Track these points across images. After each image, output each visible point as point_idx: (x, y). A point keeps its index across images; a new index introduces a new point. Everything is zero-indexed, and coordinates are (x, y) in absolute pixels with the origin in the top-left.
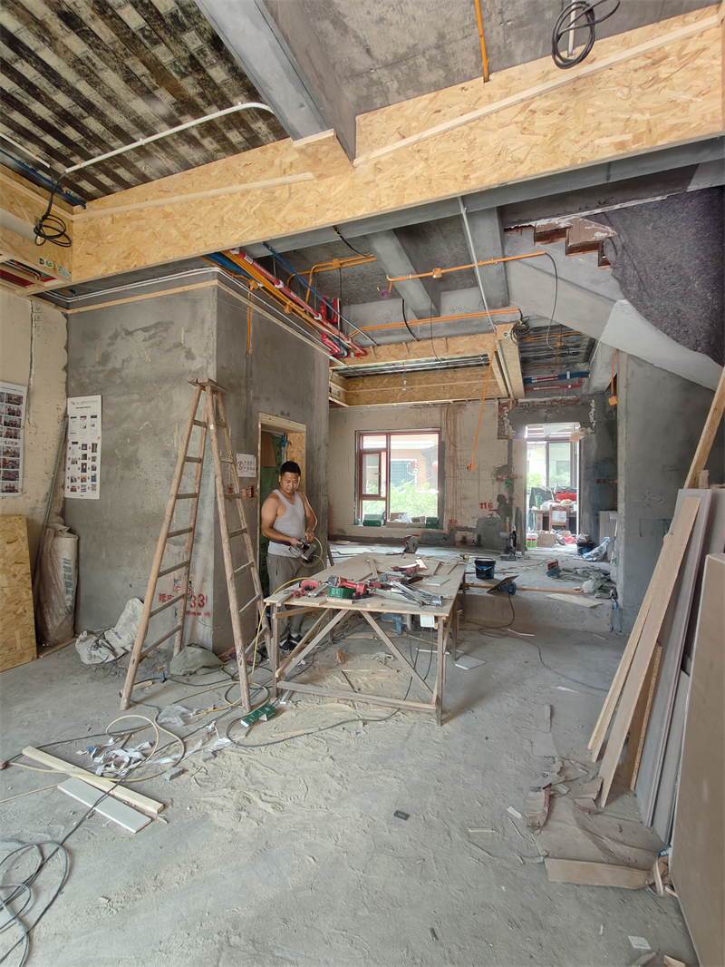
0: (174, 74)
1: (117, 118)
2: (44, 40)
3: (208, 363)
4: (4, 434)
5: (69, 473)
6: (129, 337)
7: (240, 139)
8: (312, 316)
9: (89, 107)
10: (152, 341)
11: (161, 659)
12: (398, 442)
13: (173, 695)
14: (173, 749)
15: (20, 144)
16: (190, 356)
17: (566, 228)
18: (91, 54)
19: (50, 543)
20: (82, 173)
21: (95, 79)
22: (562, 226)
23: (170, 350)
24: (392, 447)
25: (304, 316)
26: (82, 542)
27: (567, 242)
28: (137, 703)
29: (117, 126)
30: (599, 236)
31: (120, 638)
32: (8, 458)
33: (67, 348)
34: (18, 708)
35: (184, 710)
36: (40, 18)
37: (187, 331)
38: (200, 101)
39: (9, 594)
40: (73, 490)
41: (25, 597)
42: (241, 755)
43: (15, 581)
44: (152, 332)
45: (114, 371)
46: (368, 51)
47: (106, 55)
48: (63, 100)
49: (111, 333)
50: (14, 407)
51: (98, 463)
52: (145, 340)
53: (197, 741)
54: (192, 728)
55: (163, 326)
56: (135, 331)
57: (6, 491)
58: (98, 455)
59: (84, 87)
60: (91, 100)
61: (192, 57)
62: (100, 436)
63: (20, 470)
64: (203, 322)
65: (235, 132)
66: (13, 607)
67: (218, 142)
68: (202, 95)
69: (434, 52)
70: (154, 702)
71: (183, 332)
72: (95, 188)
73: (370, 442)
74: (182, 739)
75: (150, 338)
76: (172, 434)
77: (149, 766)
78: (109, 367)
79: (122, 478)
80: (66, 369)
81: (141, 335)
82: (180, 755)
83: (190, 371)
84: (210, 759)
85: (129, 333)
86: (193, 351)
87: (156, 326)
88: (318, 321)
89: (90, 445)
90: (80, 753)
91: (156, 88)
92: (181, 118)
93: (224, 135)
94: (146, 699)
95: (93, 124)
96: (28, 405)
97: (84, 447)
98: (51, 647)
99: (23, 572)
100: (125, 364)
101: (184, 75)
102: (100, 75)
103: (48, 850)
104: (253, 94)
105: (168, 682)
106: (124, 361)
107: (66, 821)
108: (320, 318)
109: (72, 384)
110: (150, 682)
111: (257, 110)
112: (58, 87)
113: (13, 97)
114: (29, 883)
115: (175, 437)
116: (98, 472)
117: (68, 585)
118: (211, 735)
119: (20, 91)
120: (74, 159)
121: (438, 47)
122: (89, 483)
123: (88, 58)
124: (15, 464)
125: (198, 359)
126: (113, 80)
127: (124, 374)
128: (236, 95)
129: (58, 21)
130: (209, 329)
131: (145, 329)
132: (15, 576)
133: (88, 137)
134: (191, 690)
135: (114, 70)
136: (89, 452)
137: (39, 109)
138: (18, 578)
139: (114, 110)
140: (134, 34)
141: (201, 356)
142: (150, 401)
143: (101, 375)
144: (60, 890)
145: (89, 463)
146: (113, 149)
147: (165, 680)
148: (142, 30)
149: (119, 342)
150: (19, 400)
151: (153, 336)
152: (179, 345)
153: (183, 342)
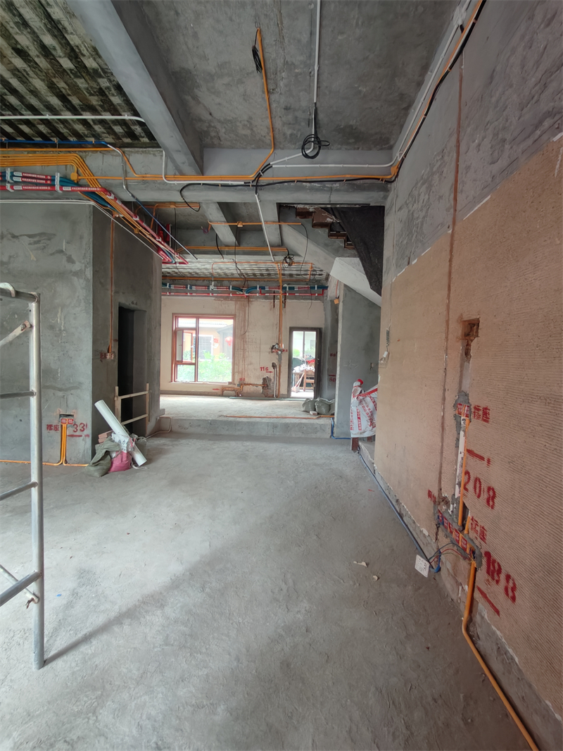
0: (85, 93)
1: (34, 101)
3: (85, 266)
6: (15, 240)
7: (122, 131)
8: (155, 238)
9: (14, 92)
10: (36, 245)
12: (204, 323)
16: (70, 260)
17: (312, 212)
18: (28, 69)
21: (25, 80)
22: (311, 210)
23: (53, 254)
24: (200, 326)
25: (148, 236)
27: (313, 221)
29: (32, 105)
30: (329, 220)
37: (68, 243)
38: (99, 108)
44: (36, 239)
46: (211, 114)
47: (40, 73)
52: (30, 244)
55: (47, 236)
56: (21, 236)
60: (17, 88)
61: (101, 89)
64: (81, 238)
65: (119, 127)
67: (105, 129)
68: (100, 106)
69: (246, 123)
71: (64, 243)
73: (183, 323)
75: (35, 243)
76: (56, 314)
81: (28, 239)
83: (71, 271)
85: (15, 237)
86: (73, 257)
87: (41, 234)
88: (159, 241)
91: (69, 95)
92: (82, 113)
93: (111, 127)
95: (13, 100)
100: (12, 259)
101: (92, 95)
102: (30, 80)
104: (136, 114)
106: (10, 257)
108: (160, 240)
111: (137, 121)
115: (58, 316)
121: (248, 121)
123: (25, 70)
125: (77, 263)
126: (39, 84)
127: (11, 266)
128: (124, 111)
129: (12, 51)
130: (86, 244)
131: (30, 236)
133: (5, 105)
135: (43, 80)
139: (33, 97)
140: (64, 70)
141: (80, 262)
146: (22, 115)
148: (71, 70)
149: (5, 241)
151: (38, 242)
152: (61, 251)
153: (64, 250)
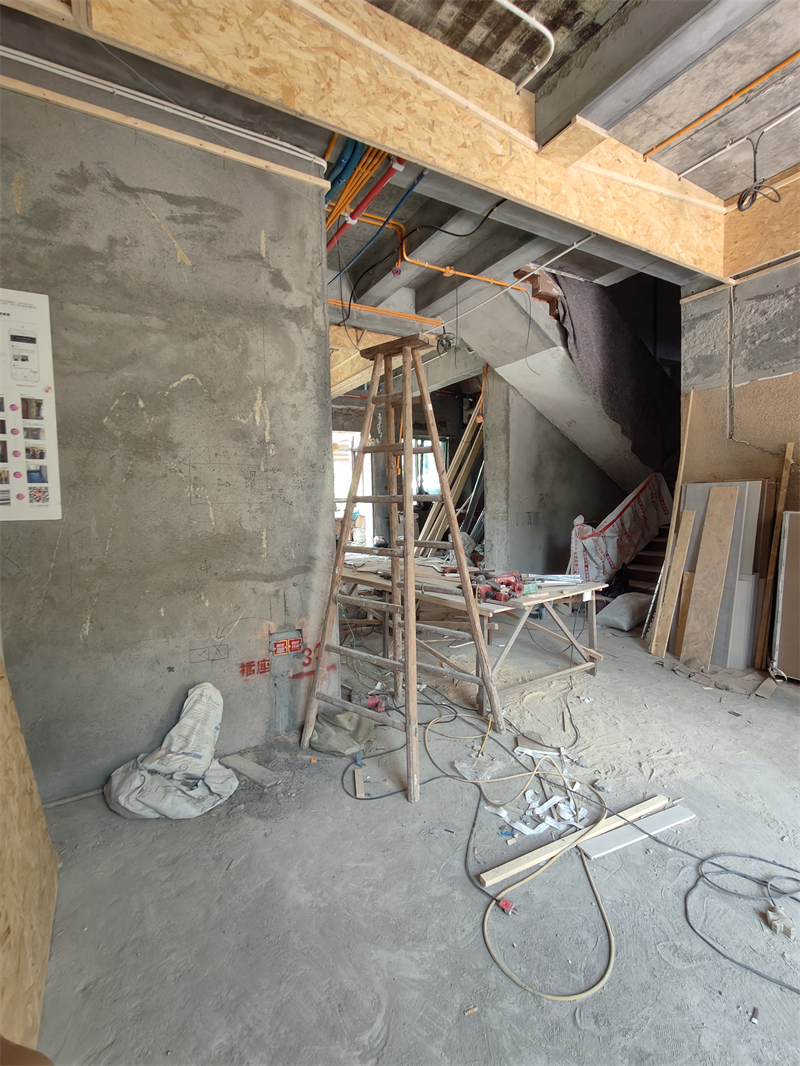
3: (314, 303)
6: (125, 197)
7: (478, 40)
10: (191, 228)
16: (278, 279)
17: (537, 275)
30: (555, 292)
31: (199, 757)
44: (191, 210)
45: (84, 253)
51: (48, 444)
52: (171, 219)
55: (217, 209)
56: (143, 189)
58: (49, 422)
62: (51, 383)
65: (486, 31)
71: (263, 238)
75: (187, 220)
76: (251, 404)
78: (65, 239)
79: (131, 476)
81: (161, 206)
85: (125, 189)
86: (286, 274)
87: (200, 202)
89: (11, 402)
93: (473, 22)
100: (118, 249)
115: (257, 408)
116: (51, 463)
121: (659, 119)
122: (19, 485)
125: (296, 293)
131: (172, 199)
136: (11, 415)
143: (38, 251)
145: (16, 439)
151: (194, 220)
152: (256, 257)
153: (264, 255)
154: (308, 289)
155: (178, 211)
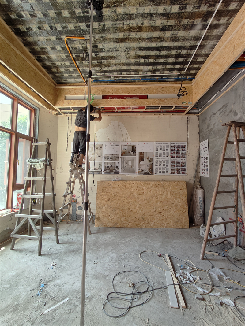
0: (196, 10)
1: (189, 44)
2: (162, 41)
3: (243, 114)
4: (181, 157)
5: (201, 168)
6: (215, 116)
7: (236, 4)
9: (180, 48)
10: (222, 114)
11: (229, 247)
13: (223, 265)
14: (207, 287)
15: (172, 73)
16: (235, 114)
18: (172, 32)
19: (195, 191)
20: (189, 69)
21: (177, 38)
23: (228, 115)
26: (205, 192)
28: (207, 259)
29: (190, 46)
31: (214, 231)
32: (182, 164)
33: (199, 127)
34: (175, 241)
35: (222, 274)
36: (158, 37)
37: (234, 104)
38: (210, 9)
39: (181, 205)
40: (202, 174)
41: (185, 207)
42: (235, 317)
43: (183, 202)
45: (211, 129)
47: (176, 28)
48: (174, 53)
49: (209, 117)
50: (183, 149)
51: (208, 164)
52: (220, 114)
53: (219, 291)
54: (221, 284)
55: (225, 106)
56: (216, 112)
57: (182, 174)
58: (208, 161)
59: (177, 44)
60: (180, 45)
62: (208, 154)
63: (186, 167)
64: (240, 96)
65: (232, 4)
66: (182, 209)
67: (226, 16)
68: (210, 6)
70: (214, 263)
71: (232, 105)
72: (195, 71)
74: (213, 285)
75: (221, 113)
76: (231, 149)
77: (193, 287)
78: (210, 129)
79: (215, 169)
80: (199, 133)
81: (218, 113)
82: (207, 292)
84: (218, 304)
85: (215, 114)
86: (237, 111)
87: (222, 107)
89: (206, 158)
90: (178, 265)
91: (193, 22)
92: (207, 23)
93: (227, 11)
94: (212, 260)
95: (184, 52)
96: (187, 147)
97: (204, 158)
98: (196, 226)
99: (185, 199)
100: (214, 126)
101: (199, 7)
102: (178, 36)
103: (150, 289)
105: (225, 258)
106: (213, 125)
107: (159, 284)
109: (201, 138)
110: (217, 254)
112: (171, 50)
113: (165, 63)
114: (140, 294)
116: (208, 167)
117: (201, 206)
118: (227, 294)
119: (165, 59)
120: (185, 67)
122: (206, 171)
123: (172, 34)
124: (184, 166)
126: (181, 33)
127: (214, 130)
129: (162, 32)
130: (243, 98)
131: (219, 110)
132: (183, 200)
133: (185, 57)
134: (233, 267)
135: (180, 30)
136: (205, 160)
137: (171, 60)
138: (184, 201)
139: (186, 42)
140: (178, 13)
142: (222, 137)
143: (208, 132)
144: (143, 304)
145: (206, 164)
147: (224, 256)
148: (180, 9)
149: (212, 119)
150: (184, 146)
151: (222, 111)
152: (231, 111)
153: (232, 109)
154: (242, 111)
155: (220, 112)
